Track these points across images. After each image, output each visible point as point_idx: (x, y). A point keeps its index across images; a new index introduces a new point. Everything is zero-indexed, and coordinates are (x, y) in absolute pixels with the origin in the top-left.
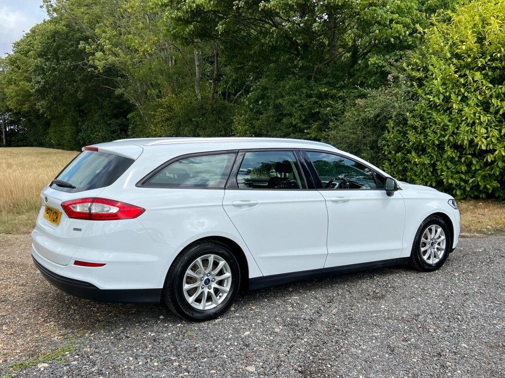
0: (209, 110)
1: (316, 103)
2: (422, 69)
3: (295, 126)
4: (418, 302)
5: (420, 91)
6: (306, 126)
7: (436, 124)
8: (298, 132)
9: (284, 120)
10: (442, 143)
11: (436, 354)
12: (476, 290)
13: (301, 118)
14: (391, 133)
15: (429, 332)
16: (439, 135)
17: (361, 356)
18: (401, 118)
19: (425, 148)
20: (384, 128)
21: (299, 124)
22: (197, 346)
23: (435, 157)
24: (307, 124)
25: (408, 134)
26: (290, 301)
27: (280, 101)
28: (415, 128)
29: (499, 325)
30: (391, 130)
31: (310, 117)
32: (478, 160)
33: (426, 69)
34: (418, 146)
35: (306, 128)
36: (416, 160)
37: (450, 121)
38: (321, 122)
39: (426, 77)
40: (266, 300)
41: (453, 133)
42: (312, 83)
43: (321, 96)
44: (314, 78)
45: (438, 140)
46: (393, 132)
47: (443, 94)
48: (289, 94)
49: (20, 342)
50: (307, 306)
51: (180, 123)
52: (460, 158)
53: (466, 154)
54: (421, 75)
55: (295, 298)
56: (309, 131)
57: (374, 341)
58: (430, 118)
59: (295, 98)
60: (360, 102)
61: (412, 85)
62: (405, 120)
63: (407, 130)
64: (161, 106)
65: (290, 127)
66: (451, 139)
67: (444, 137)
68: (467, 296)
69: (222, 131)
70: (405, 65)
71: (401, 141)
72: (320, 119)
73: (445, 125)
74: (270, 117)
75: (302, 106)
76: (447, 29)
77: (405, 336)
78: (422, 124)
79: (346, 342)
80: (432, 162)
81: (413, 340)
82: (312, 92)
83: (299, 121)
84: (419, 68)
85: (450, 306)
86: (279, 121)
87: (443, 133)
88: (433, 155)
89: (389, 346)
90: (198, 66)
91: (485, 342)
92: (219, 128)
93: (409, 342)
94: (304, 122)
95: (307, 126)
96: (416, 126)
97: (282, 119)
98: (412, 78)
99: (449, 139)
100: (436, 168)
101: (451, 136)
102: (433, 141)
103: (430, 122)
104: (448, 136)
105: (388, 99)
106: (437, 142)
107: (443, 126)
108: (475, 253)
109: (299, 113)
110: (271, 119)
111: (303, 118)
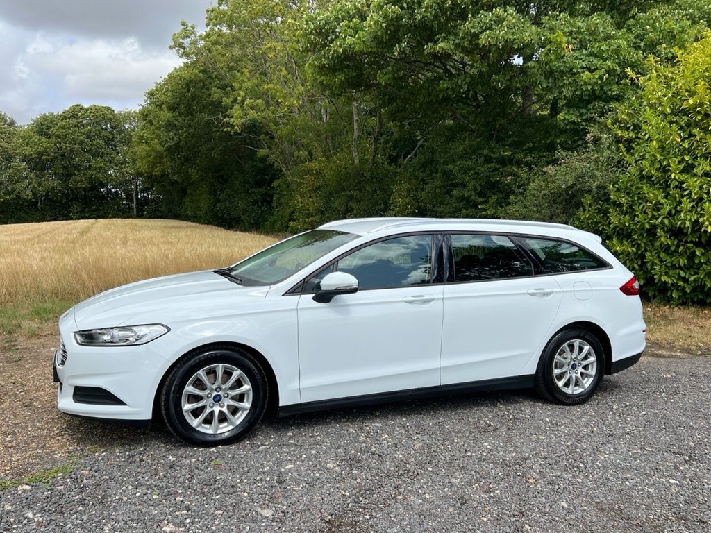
1: (496, 169)
2: (632, 127)
3: (468, 200)
4: (538, 441)
5: (628, 157)
6: (481, 200)
7: (647, 201)
8: (471, 207)
9: (455, 192)
10: (654, 227)
11: (517, 513)
12: (628, 430)
13: (476, 189)
14: (587, 211)
15: (527, 482)
16: (649, 217)
17: (417, 507)
18: (602, 192)
19: (631, 233)
20: (579, 205)
21: (473, 198)
22: (218, 478)
23: (643, 245)
24: (484, 198)
25: (609, 213)
26: (368, 428)
27: (450, 166)
28: (619, 205)
29: (631, 481)
30: (587, 208)
31: (488, 189)
32: (703, 251)
33: (637, 128)
34: (622, 229)
35: (482, 203)
36: (618, 248)
37: (665, 197)
39: (637, 138)
40: (338, 425)
41: (669, 213)
42: (493, 144)
43: (503, 162)
44: (496, 137)
45: (649, 223)
46: (589, 210)
47: (659, 162)
48: (462, 158)
49: (16, 457)
50: (386, 436)
51: (331, 194)
52: (678, 247)
53: (686, 242)
54: (631, 135)
55: (378, 424)
56: (484, 206)
57: (446, 489)
58: (639, 193)
59: (470, 163)
60: (550, 169)
61: (618, 149)
62: (607, 194)
63: (608, 208)
64: (309, 171)
65: (462, 201)
66: (666, 221)
67: (657, 219)
68: (610, 438)
69: (380, 204)
70: (609, 122)
71: (600, 223)
72: (500, 192)
73: (659, 203)
74: (436, 187)
75: (477, 173)
76: (672, 73)
77: (491, 486)
78: (628, 201)
79: (410, 487)
80: (639, 253)
81: (497, 492)
82: (492, 155)
83: (473, 193)
84: (628, 126)
85: (578, 450)
86: (448, 192)
87: (655, 214)
88: (639, 242)
89: (462, 498)
90: (357, 121)
91: (596, 503)
92: (377, 201)
93: (492, 494)
94: (480, 194)
95: (483, 200)
96: (620, 203)
97: (452, 191)
98: (618, 140)
99: (662, 222)
100: (645, 260)
101: (666, 217)
102: (643, 224)
103: (639, 198)
104: (661, 218)
105: (585, 167)
106: (647, 226)
107: (656, 204)
108: (659, 379)
109: (473, 182)
110: (438, 190)
111: (479, 189)
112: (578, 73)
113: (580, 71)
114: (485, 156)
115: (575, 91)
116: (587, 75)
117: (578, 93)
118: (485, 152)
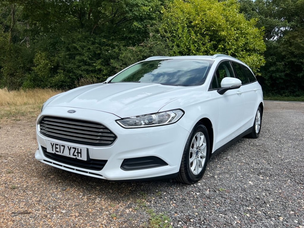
0: (8, 50)
1: (98, 47)
3: (85, 61)
6: (92, 62)
21: (88, 60)
27: (74, 45)
31: (93, 57)
38: (103, 60)
47: (187, 46)
48: (79, 40)
54: (169, 35)
59: (84, 44)
70: (159, 29)
75: (89, 49)
82: (96, 41)
83: (88, 58)
109: (87, 53)
110: (67, 57)
111: (91, 56)
112: (140, 6)
113: (141, 5)
114: (92, 41)
115: (140, 14)
116: (144, 8)
117: (141, 15)
118: (92, 39)
